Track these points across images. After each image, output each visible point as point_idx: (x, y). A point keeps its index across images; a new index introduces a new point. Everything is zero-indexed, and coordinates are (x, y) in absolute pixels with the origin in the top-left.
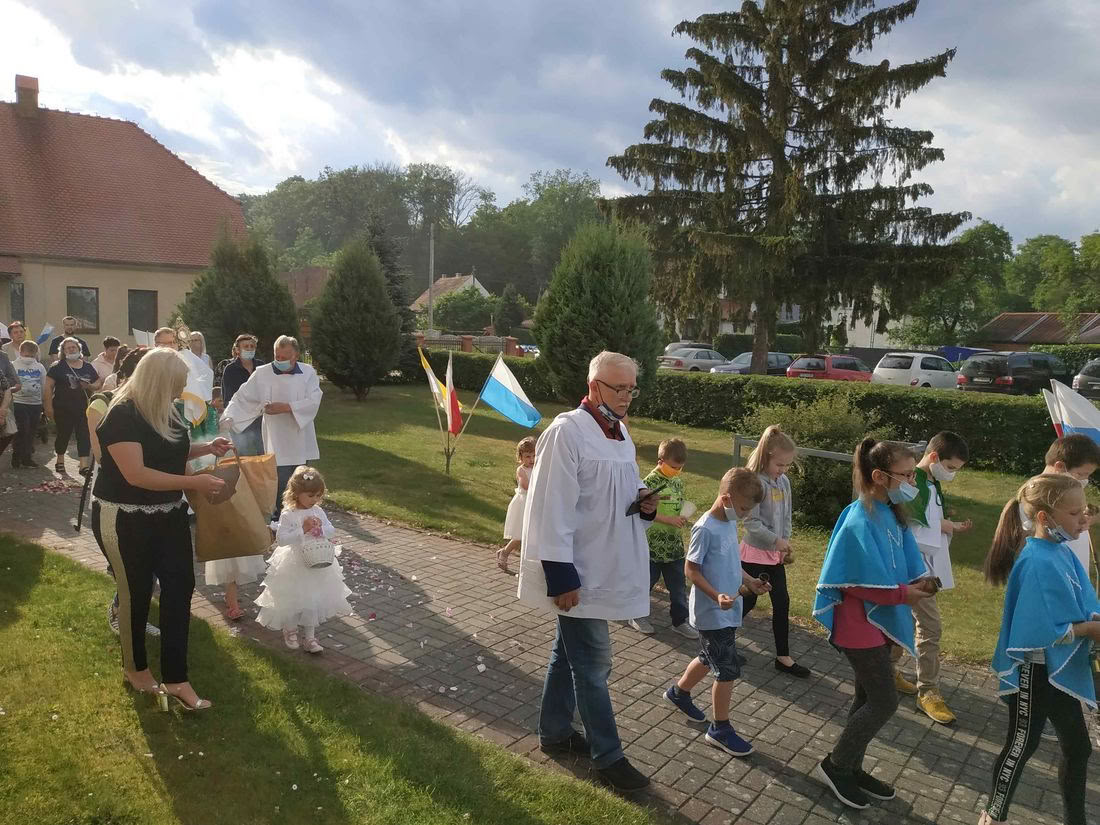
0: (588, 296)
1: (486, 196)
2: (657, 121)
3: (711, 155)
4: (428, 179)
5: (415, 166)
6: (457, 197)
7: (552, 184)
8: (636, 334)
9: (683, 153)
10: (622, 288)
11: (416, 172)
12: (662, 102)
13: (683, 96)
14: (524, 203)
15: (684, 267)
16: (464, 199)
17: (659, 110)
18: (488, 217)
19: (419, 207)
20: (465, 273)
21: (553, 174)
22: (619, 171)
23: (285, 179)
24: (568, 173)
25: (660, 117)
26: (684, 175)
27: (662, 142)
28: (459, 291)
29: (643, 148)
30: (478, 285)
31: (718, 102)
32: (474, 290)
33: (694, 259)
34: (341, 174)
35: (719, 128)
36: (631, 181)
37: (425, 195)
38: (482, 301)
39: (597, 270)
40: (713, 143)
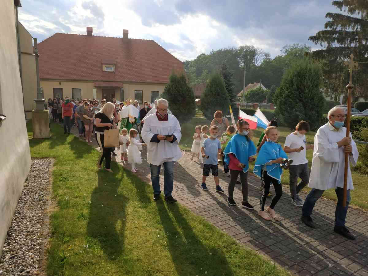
0: (295, 87)
1: (267, 55)
2: (330, 21)
3: (353, 32)
4: (246, 51)
5: (242, 47)
6: (256, 56)
7: (291, 49)
8: (314, 100)
9: (340, 33)
10: (309, 83)
11: (242, 49)
12: (331, 13)
13: (341, 10)
14: (281, 56)
15: (340, 76)
16: (259, 57)
17: (330, 17)
18: (268, 63)
19: (243, 60)
20: (258, 82)
21: (292, 45)
22: (314, 41)
23: (199, 55)
24: (298, 45)
25: (331, 20)
26: (340, 41)
27: (332, 29)
28: (255, 88)
29: (323, 32)
30: (262, 86)
31: (357, 11)
32: (261, 88)
33: (344, 72)
34: (217, 52)
35: (356, 21)
36: (318, 45)
37: (245, 56)
38: (263, 91)
39: (300, 77)
40: (354, 27)
